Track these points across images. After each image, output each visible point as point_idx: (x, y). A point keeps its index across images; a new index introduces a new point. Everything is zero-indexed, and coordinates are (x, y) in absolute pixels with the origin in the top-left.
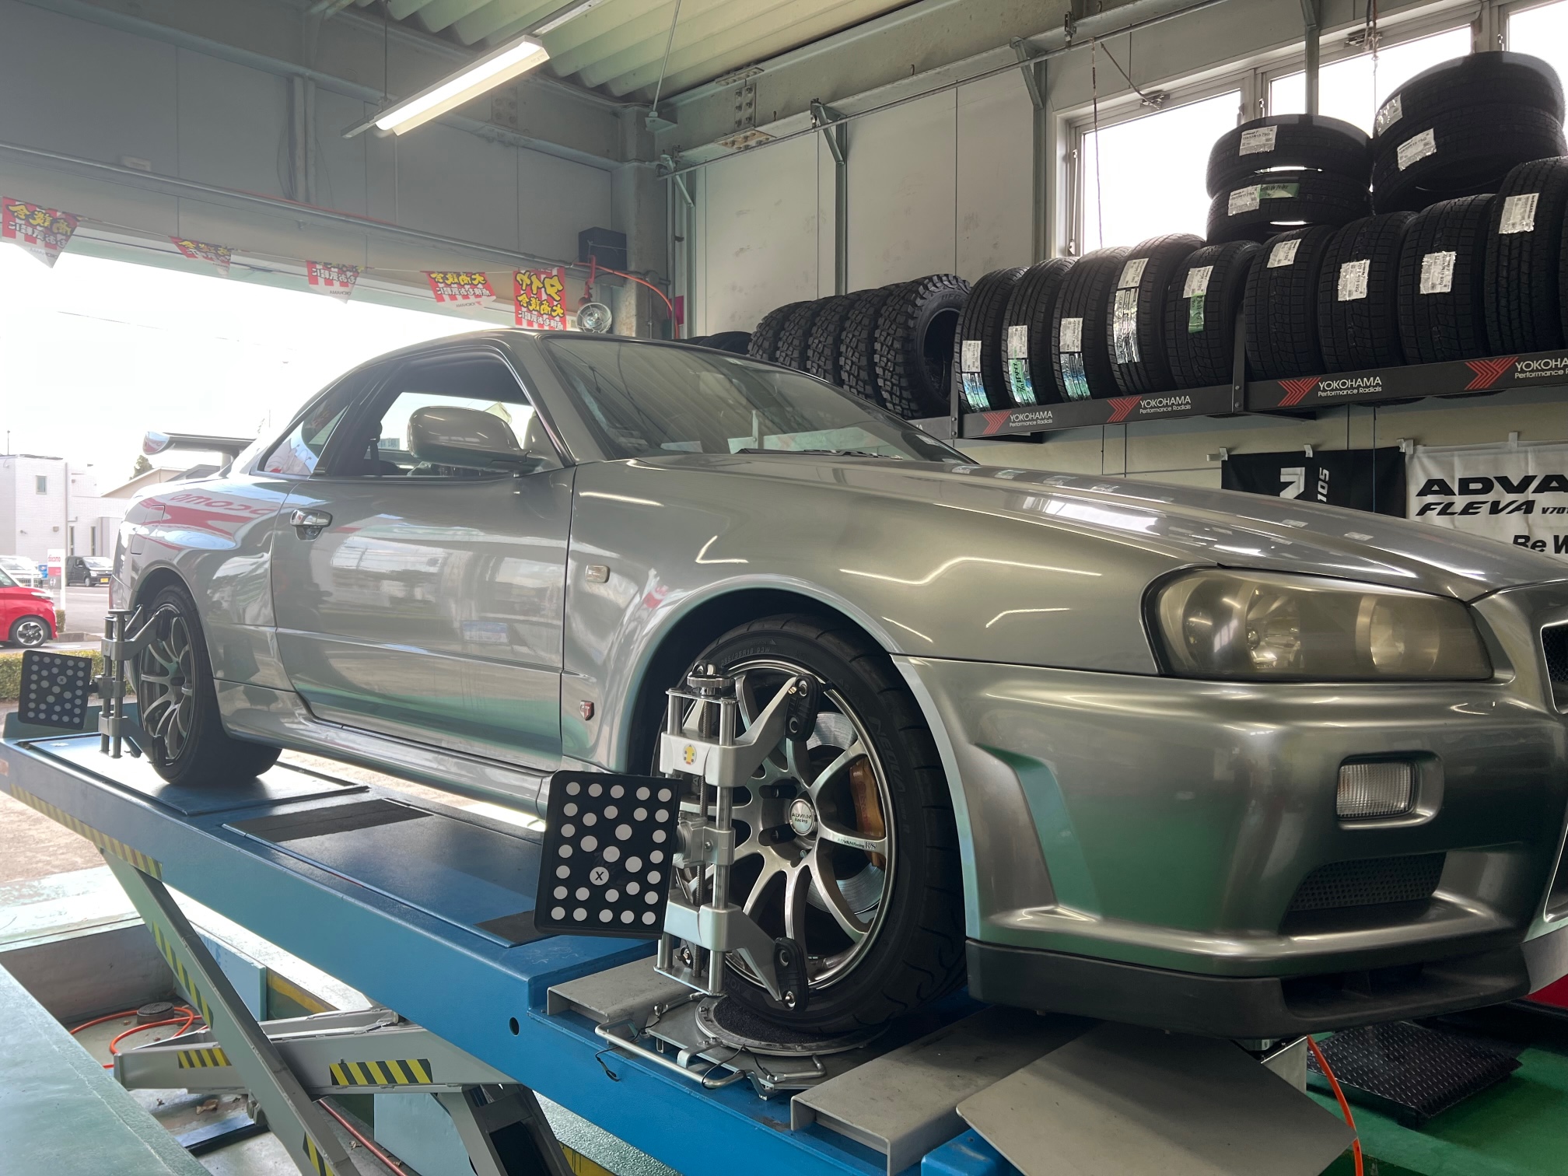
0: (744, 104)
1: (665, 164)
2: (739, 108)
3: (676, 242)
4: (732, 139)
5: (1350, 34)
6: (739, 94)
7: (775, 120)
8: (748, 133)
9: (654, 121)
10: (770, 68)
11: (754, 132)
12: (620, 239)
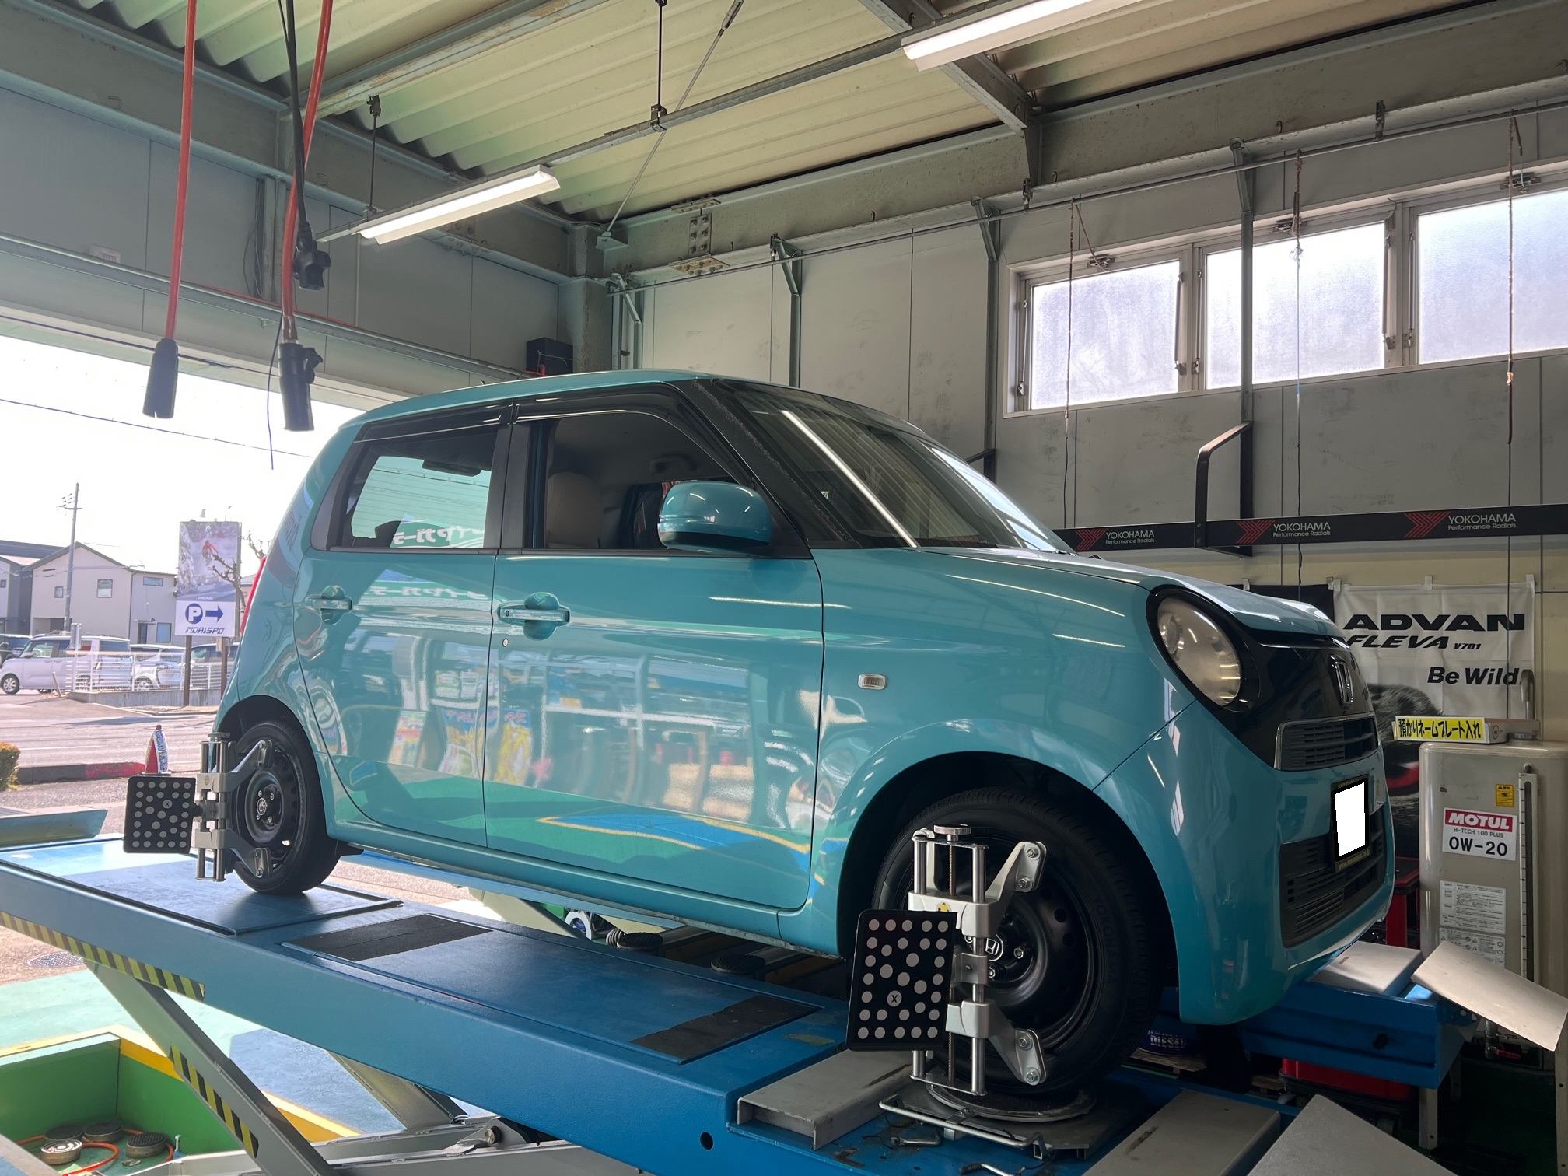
0: (699, 233)
2: (694, 235)
3: (623, 356)
4: (687, 264)
5: (1279, 222)
6: (695, 221)
7: (732, 250)
8: (705, 260)
9: (606, 240)
10: (727, 201)
11: (710, 259)
12: (568, 350)
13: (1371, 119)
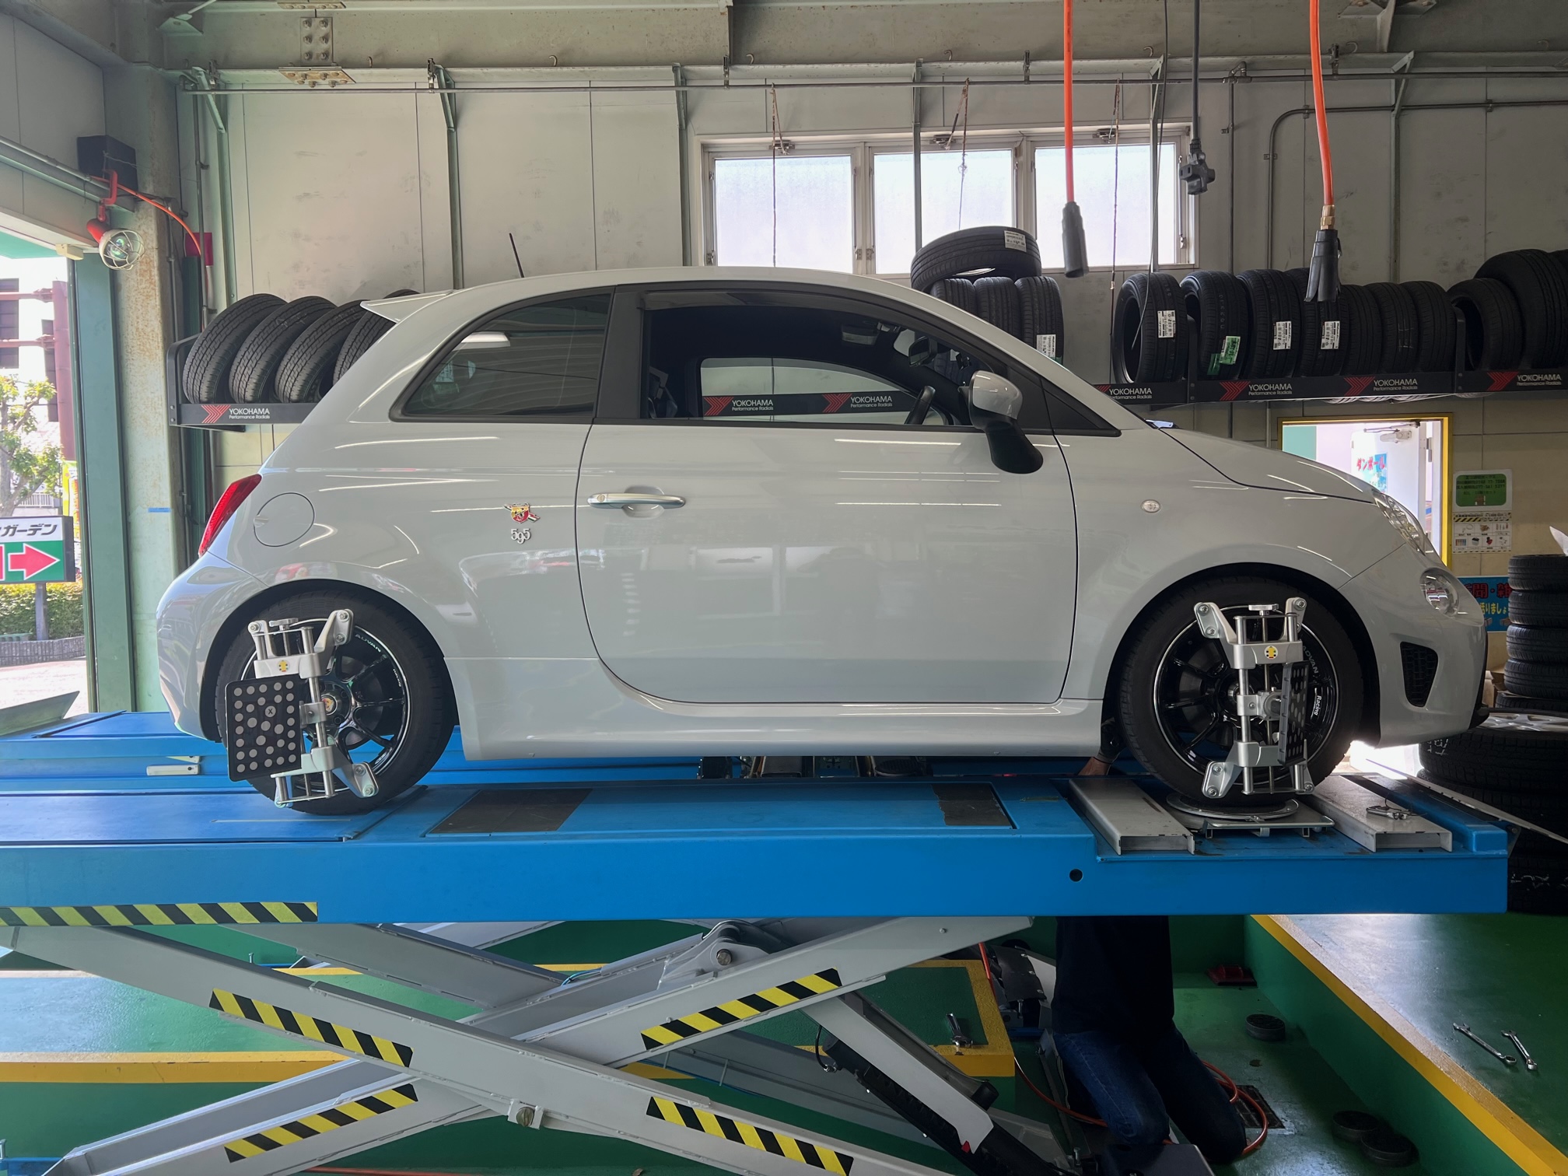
0: (316, 38)
1: (196, 78)
2: (309, 38)
3: (203, 172)
4: (305, 72)
5: (937, 136)
6: (309, 22)
7: (371, 67)
10: (353, 6)
11: (338, 72)
12: (129, 153)
13: (1020, 64)
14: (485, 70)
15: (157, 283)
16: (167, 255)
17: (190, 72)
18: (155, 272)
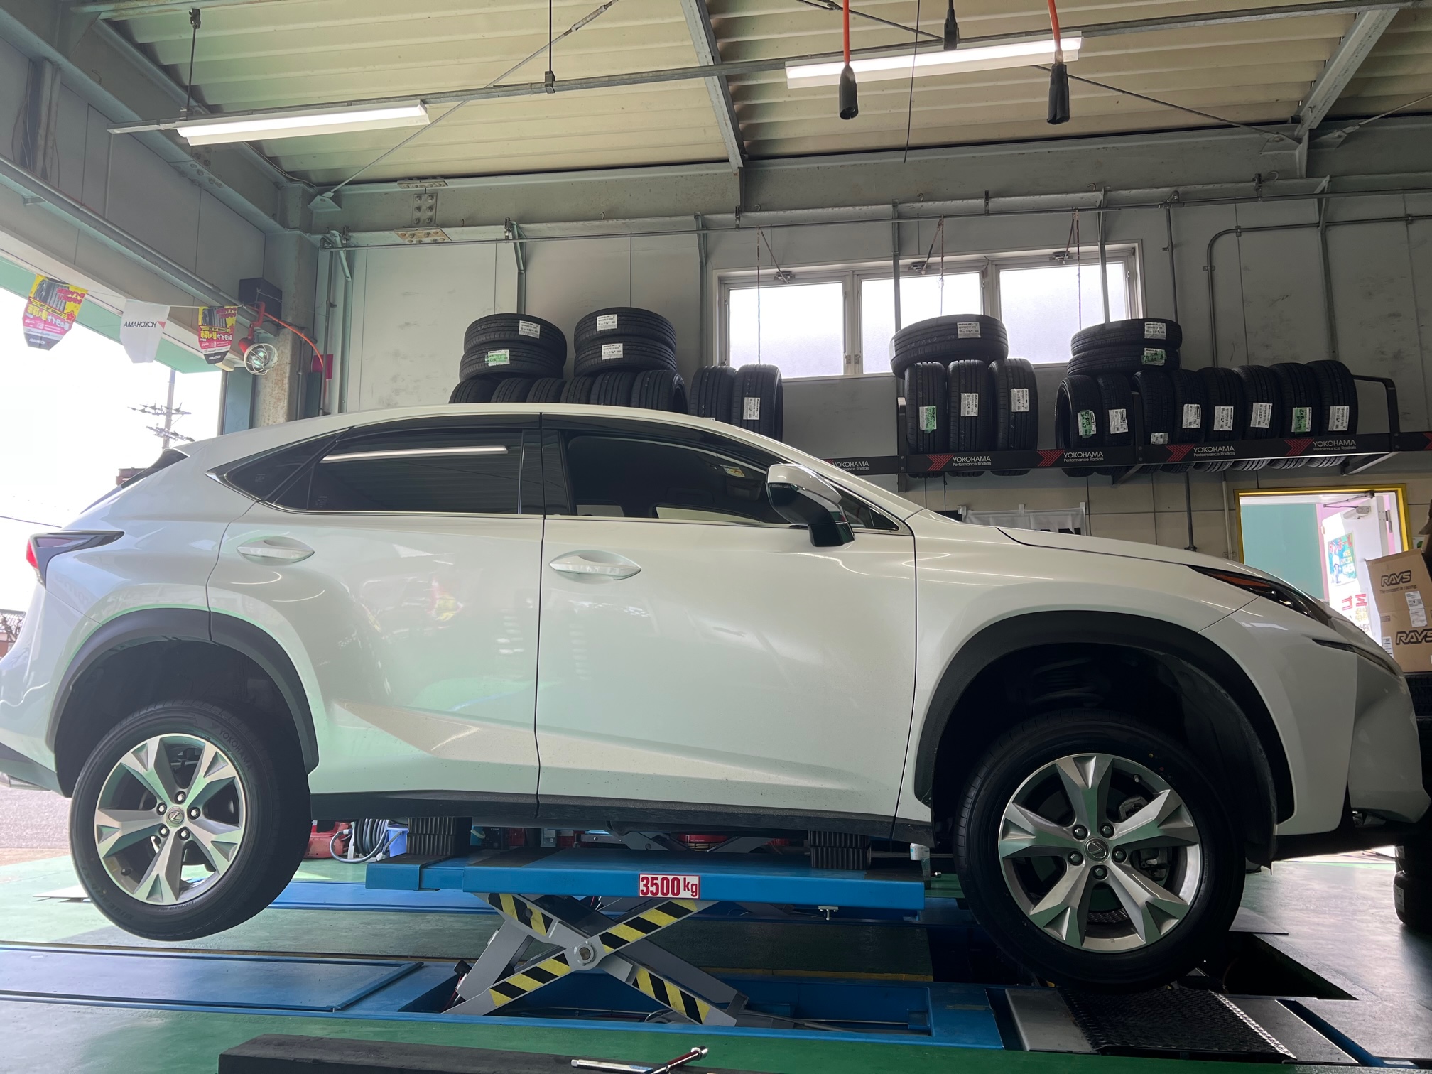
0: (424, 208)
1: (333, 239)
2: (419, 208)
3: (331, 309)
4: (413, 232)
5: (913, 263)
6: (419, 197)
7: (462, 226)
8: (429, 231)
10: (454, 184)
11: (438, 231)
12: (279, 293)
13: (981, 202)
14: (549, 225)
15: (287, 389)
16: (297, 370)
17: (328, 235)
18: (286, 381)
